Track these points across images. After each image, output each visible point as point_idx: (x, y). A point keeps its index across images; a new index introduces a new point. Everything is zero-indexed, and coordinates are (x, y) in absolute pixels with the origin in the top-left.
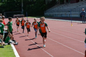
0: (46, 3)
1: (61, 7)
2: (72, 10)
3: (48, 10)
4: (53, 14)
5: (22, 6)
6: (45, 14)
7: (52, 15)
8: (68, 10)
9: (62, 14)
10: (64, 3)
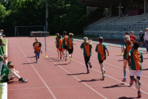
0: (88, 14)
1: (112, 21)
2: (130, 27)
3: (91, 25)
4: (98, 33)
5: (47, 16)
6: (86, 32)
7: (96, 34)
8: (123, 27)
9: (112, 34)
10: (118, 15)
